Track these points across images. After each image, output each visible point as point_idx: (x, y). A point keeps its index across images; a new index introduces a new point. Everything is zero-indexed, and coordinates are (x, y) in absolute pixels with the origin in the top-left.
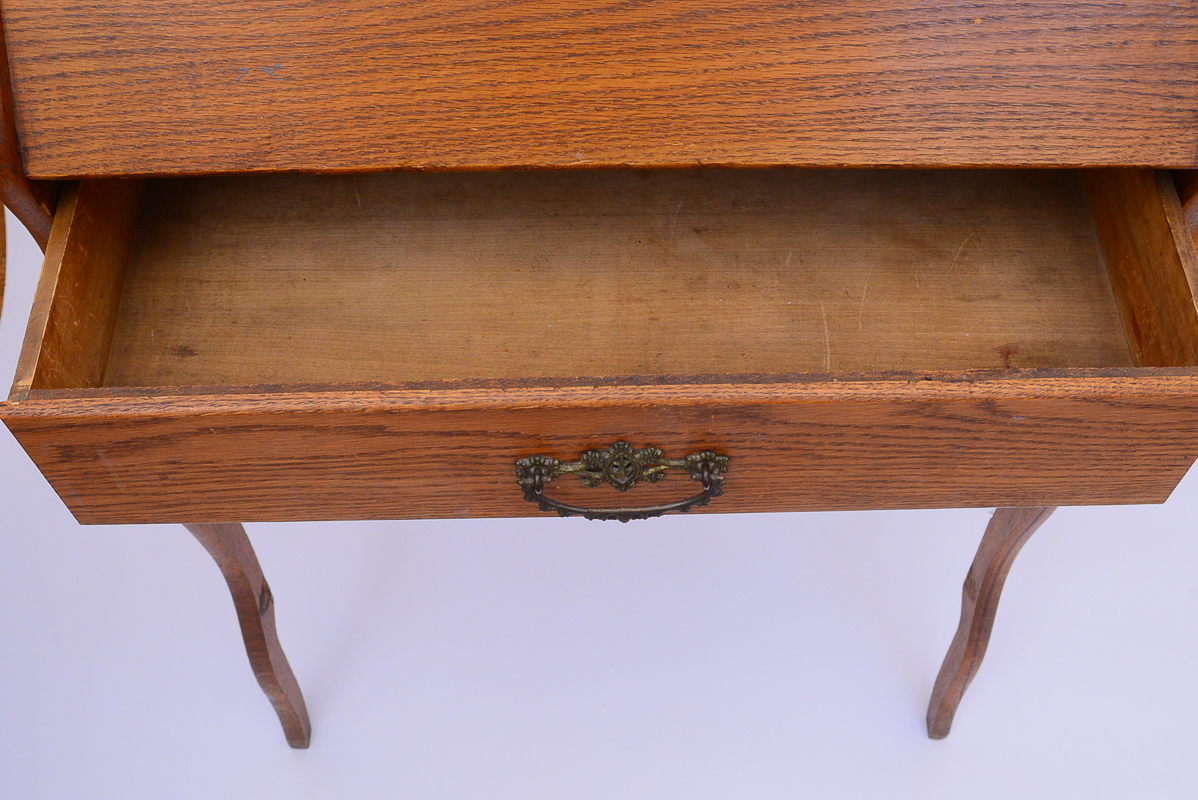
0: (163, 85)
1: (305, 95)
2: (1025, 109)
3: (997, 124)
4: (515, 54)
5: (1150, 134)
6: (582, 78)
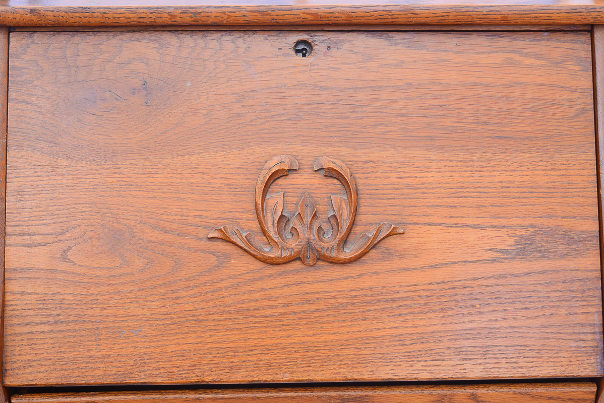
0: (82, 339)
1: (153, 344)
2: (506, 348)
3: (493, 356)
4: (256, 325)
5: (571, 359)
6: (288, 336)
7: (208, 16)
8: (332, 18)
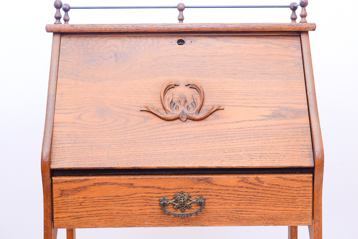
0: (85, 149)
1: (115, 152)
2: (270, 154)
3: (264, 157)
4: (161, 144)
5: (299, 159)
6: (175, 149)
7: (142, 28)
8: (192, 28)
